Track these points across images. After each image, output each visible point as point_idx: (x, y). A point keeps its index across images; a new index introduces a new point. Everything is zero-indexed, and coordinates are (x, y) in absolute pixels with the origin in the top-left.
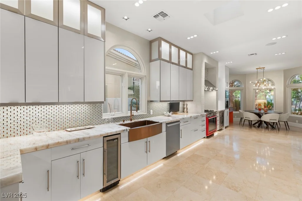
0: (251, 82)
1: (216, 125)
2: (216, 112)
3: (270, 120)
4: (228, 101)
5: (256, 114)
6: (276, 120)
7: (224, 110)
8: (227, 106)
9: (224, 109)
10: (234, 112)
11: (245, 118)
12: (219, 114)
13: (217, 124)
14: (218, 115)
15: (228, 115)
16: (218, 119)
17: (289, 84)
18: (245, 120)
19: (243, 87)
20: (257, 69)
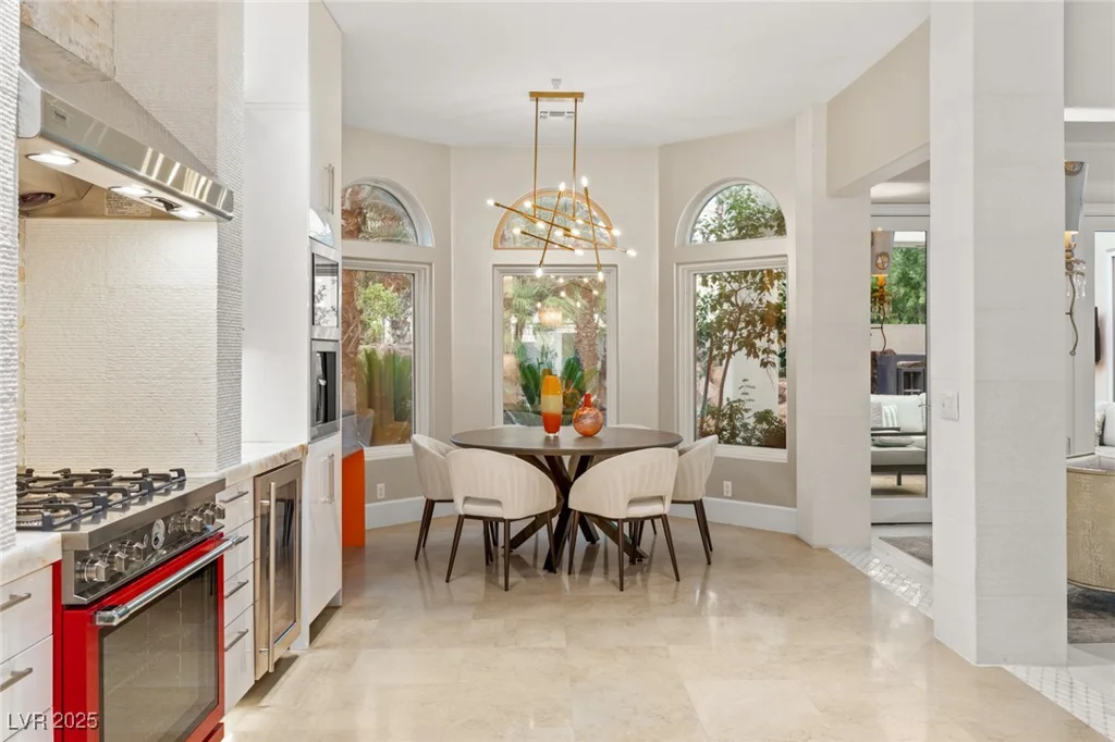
0: (491, 202)
1: (219, 649)
2: (220, 485)
3: (633, 502)
4: (334, 354)
5: (529, 457)
6: (661, 499)
7: (304, 449)
8: (325, 410)
9: (303, 437)
10: (372, 454)
11: (461, 508)
12: (248, 500)
13: (229, 635)
14: (238, 521)
15: (332, 496)
16: (240, 564)
17: (683, 244)
18: (462, 518)
19: (430, 243)
20: (536, 96)
